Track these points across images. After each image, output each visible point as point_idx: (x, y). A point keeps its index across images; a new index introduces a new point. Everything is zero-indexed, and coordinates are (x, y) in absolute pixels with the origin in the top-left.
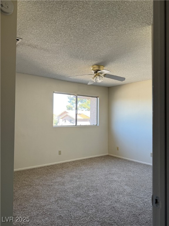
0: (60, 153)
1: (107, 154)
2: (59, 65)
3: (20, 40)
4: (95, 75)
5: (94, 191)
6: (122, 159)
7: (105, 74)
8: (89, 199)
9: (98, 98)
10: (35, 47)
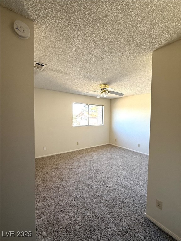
0: (77, 144)
1: (109, 143)
2: (76, 84)
3: (45, 65)
4: (102, 91)
5: (101, 174)
6: (119, 147)
7: (110, 91)
8: (97, 181)
9: (103, 107)
10: (57, 71)
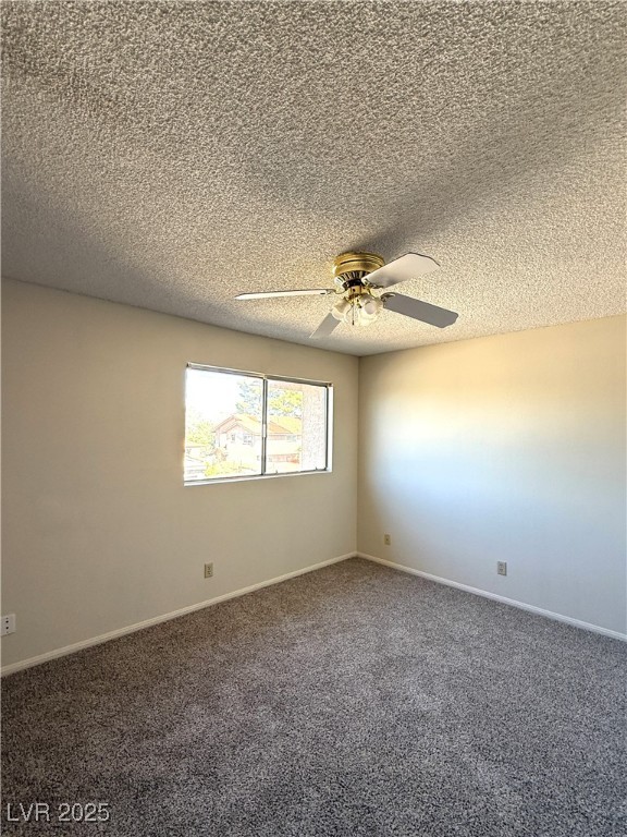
0: (208, 571)
1: (355, 553)
4: (347, 294)
9: (330, 389)
